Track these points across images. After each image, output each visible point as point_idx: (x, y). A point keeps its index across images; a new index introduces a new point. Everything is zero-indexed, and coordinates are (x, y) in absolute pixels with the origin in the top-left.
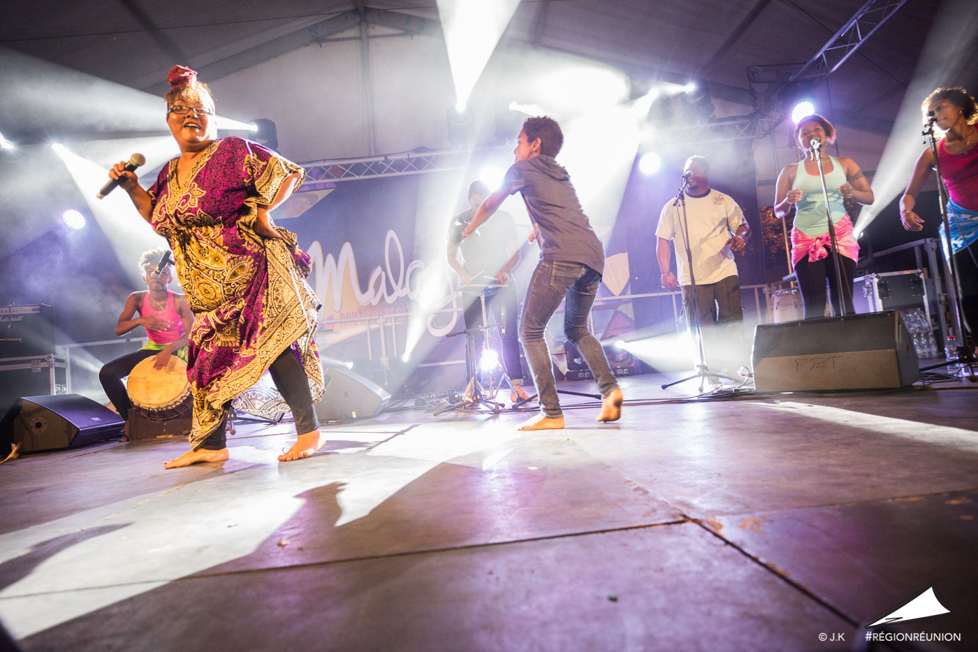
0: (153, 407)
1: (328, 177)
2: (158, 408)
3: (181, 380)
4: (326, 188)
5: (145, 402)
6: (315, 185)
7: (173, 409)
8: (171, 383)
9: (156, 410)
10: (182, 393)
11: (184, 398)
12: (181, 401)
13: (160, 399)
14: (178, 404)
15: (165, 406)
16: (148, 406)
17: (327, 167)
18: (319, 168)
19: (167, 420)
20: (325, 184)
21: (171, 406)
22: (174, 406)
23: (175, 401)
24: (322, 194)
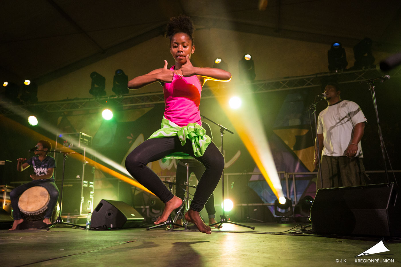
0: (28, 213)
1: (151, 101)
2: (30, 214)
3: (44, 200)
4: (149, 107)
5: (25, 210)
6: (144, 105)
7: (38, 215)
8: (40, 201)
9: (29, 215)
10: (43, 207)
11: (45, 210)
12: (43, 211)
13: (32, 209)
14: (41, 212)
15: (34, 213)
16: (26, 212)
17: (150, 96)
18: (147, 96)
19: (35, 221)
20: (149, 105)
21: (37, 213)
22: (39, 213)
23: (39, 211)
24: (147, 110)
